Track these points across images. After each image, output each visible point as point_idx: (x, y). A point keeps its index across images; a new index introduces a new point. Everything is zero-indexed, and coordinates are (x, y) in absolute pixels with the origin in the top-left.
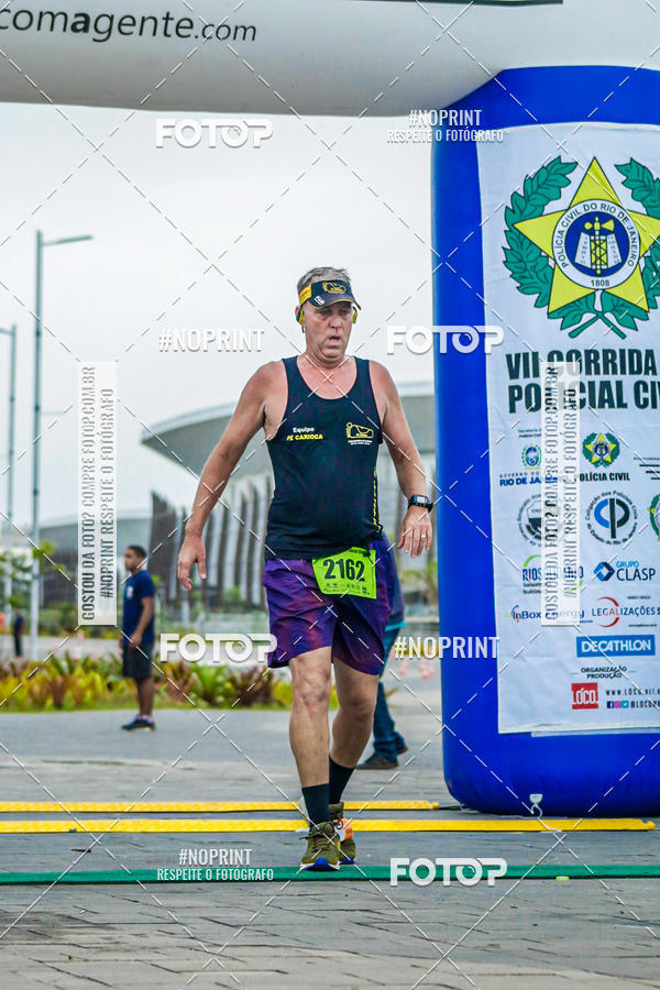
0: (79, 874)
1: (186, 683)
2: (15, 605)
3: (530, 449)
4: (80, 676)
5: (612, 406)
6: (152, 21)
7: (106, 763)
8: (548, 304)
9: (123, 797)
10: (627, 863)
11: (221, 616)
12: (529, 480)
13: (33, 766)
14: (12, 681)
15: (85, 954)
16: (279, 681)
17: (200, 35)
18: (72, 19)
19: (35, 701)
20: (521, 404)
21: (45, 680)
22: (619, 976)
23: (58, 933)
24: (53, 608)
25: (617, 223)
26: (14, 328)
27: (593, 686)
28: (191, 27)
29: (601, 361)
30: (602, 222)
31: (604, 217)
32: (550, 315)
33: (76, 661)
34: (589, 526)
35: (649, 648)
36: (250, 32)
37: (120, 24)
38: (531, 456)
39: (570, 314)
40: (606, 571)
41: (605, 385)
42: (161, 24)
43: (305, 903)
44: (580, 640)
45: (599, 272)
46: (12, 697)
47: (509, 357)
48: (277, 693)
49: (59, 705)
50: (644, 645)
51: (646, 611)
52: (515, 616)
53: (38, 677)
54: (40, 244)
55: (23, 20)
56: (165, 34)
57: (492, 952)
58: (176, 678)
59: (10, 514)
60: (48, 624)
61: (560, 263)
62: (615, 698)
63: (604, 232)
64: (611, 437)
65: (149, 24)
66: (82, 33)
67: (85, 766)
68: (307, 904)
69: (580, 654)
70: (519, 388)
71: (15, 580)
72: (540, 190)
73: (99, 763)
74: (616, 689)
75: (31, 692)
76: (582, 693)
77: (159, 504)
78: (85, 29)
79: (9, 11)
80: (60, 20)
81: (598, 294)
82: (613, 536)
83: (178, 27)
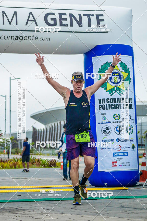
0: (18, 200)
1: (39, 163)
2: (7, 149)
3: (103, 117)
4: (19, 162)
5: (119, 109)
6: (30, 37)
7: (24, 179)
8: (106, 89)
9: (27, 185)
10: (123, 196)
11: (46, 150)
12: (103, 123)
13: (10, 179)
14: (6, 163)
15: (20, 215)
16: (57, 162)
17: (39, 40)
18: (15, 37)
19: (11, 167)
20: (101, 109)
21: (13, 163)
22: (121, 218)
23: (14, 212)
24: (14, 149)
25: (119, 74)
26: (6, 96)
27: (116, 162)
28: (38, 38)
29: (116, 100)
30: (116, 74)
31: (117, 73)
32: (107, 92)
33: (19, 159)
34: (115, 132)
35: (127, 155)
36: (49, 39)
37: (24, 38)
38: (104, 118)
39: (111, 91)
40: (118, 140)
41: (117, 105)
42: (32, 38)
43: (61, 205)
44: (113, 153)
45: (116, 83)
46: (6, 166)
47: (99, 100)
48: (57, 164)
49: (15, 168)
50: (126, 154)
51: (126, 147)
52: (101, 149)
53: (11, 162)
54: (10, 80)
55: (6, 38)
56: (33, 40)
57: (97, 213)
58: (38, 162)
59: (6, 131)
60: (13, 152)
61: (108, 82)
62: (120, 164)
63: (116, 75)
64: (119, 114)
65: (30, 38)
66: (17, 40)
67: (20, 179)
68: (62, 205)
69: (114, 156)
70: (101, 105)
71: (7, 144)
72: (104, 68)
73: (23, 178)
74: (121, 163)
75: (10, 165)
76: (114, 163)
77: (34, 129)
78: (18, 39)
79: (3, 36)
80: (13, 37)
81: (116, 87)
82: (120, 133)
83: (35, 38)
